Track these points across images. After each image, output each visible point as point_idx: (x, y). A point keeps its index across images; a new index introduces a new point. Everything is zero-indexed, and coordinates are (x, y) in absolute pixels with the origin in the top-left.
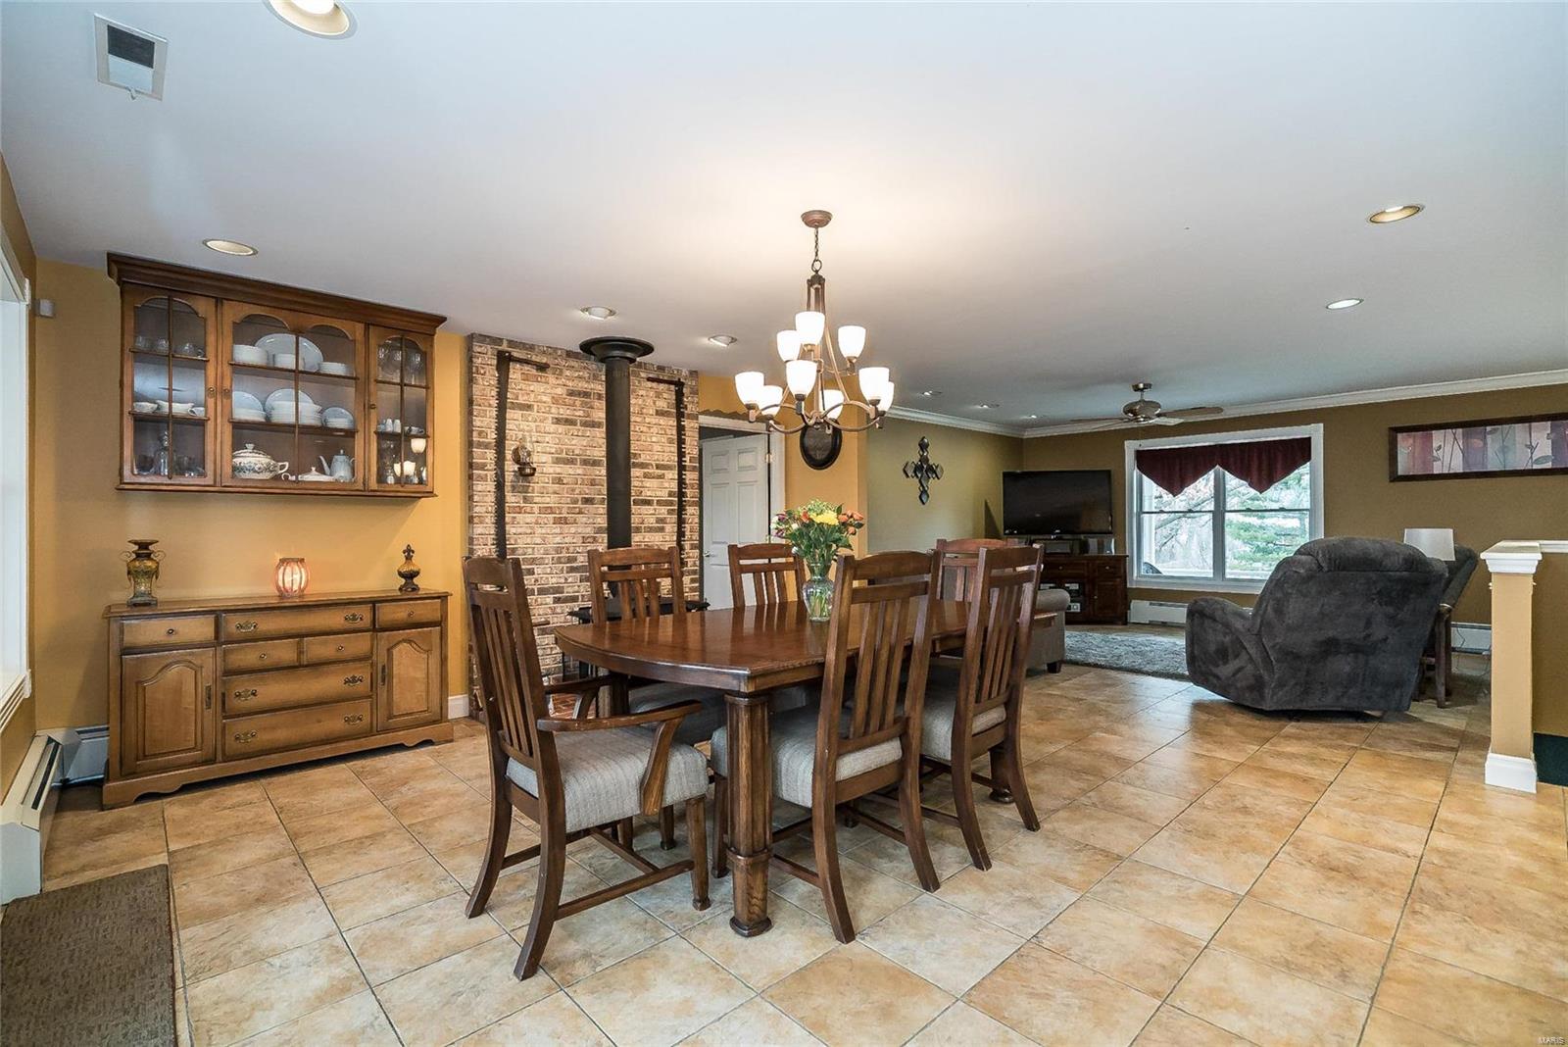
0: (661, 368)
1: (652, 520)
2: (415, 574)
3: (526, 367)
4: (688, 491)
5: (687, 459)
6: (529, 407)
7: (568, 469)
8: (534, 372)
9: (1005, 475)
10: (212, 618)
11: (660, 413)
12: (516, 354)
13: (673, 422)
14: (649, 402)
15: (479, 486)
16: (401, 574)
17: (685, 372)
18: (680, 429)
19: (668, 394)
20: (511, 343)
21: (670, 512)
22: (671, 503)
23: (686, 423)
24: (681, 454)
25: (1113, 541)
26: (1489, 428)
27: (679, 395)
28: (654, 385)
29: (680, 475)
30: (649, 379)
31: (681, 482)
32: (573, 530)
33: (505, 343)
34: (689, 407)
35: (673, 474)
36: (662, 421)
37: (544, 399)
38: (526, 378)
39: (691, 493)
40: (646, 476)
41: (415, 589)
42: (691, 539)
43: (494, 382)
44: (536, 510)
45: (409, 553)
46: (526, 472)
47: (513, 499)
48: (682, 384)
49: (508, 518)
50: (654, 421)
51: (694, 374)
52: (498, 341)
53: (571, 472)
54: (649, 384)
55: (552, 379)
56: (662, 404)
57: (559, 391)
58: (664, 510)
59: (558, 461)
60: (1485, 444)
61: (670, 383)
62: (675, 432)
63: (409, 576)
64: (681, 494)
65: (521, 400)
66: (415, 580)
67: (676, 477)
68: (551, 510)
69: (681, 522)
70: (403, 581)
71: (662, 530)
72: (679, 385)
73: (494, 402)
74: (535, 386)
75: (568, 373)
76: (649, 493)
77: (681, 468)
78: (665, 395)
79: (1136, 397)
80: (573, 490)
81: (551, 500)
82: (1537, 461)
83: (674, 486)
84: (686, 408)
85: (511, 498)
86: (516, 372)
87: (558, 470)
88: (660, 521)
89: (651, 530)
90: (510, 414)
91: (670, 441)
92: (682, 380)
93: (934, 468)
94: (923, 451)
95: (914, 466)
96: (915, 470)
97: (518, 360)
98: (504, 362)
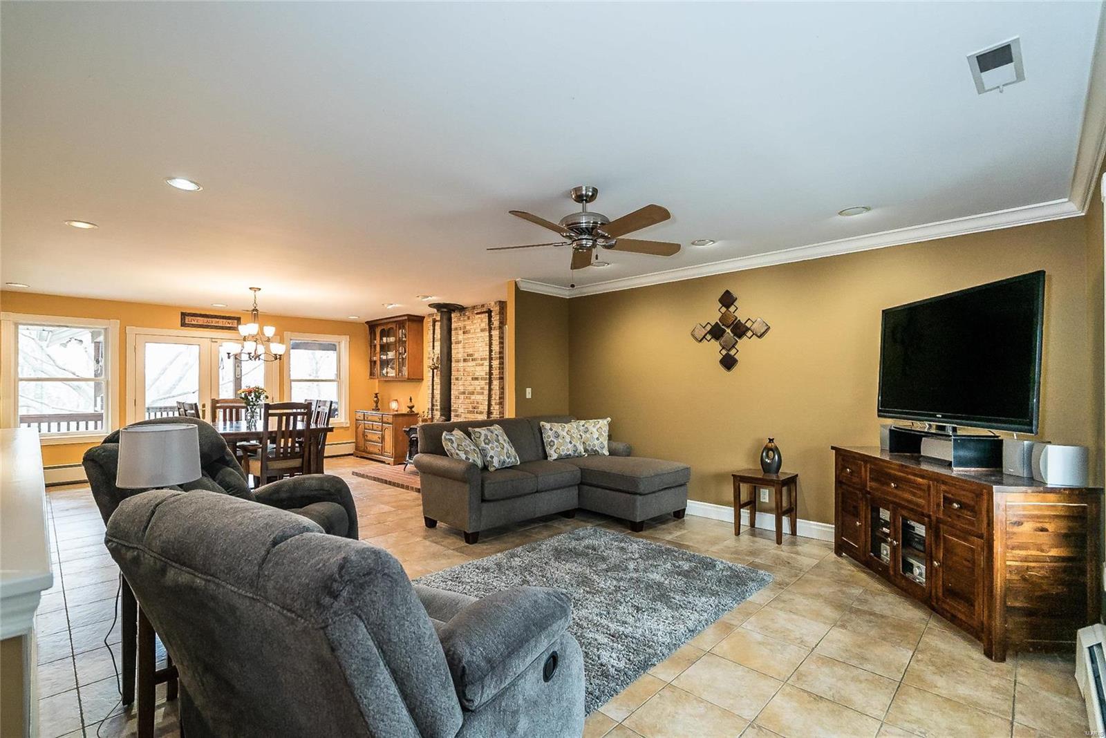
0: (483, 306)
1: (478, 388)
2: (413, 407)
5: (494, 353)
11: (482, 330)
13: (487, 334)
14: (478, 325)
15: (429, 375)
16: (409, 407)
17: (493, 303)
18: (490, 336)
19: (485, 318)
21: (485, 384)
22: (486, 379)
23: (493, 332)
24: (491, 351)
27: (490, 317)
28: (479, 316)
29: (490, 362)
30: (477, 314)
31: (491, 367)
34: (495, 323)
35: (487, 363)
36: (482, 334)
39: (496, 372)
40: (476, 365)
41: (413, 412)
42: (495, 399)
43: (432, 331)
45: (411, 399)
47: (437, 379)
48: (491, 311)
49: (435, 387)
50: (479, 335)
51: (497, 303)
56: (483, 325)
58: (483, 382)
61: (484, 312)
62: (488, 339)
63: (411, 408)
64: (490, 374)
65: (438, 336)
66: (413, 409)
69: (490, 390)
70: (409, 410)
71: (483, 393)
73: (432, 340)
76: (478, 374)
77: (491, 359)
78: (484, 320)
83: (488, 368)
84: (493, 324)
86: (437, 325)
88: (482, 388)
90: (436, 344)
91: (486, 344)
92: (492, 309)
93: (748, 325)
94: (728, 307)
95: (709, 328)
96: (709, 332)
97: (438, 321)
98: (434, 323)
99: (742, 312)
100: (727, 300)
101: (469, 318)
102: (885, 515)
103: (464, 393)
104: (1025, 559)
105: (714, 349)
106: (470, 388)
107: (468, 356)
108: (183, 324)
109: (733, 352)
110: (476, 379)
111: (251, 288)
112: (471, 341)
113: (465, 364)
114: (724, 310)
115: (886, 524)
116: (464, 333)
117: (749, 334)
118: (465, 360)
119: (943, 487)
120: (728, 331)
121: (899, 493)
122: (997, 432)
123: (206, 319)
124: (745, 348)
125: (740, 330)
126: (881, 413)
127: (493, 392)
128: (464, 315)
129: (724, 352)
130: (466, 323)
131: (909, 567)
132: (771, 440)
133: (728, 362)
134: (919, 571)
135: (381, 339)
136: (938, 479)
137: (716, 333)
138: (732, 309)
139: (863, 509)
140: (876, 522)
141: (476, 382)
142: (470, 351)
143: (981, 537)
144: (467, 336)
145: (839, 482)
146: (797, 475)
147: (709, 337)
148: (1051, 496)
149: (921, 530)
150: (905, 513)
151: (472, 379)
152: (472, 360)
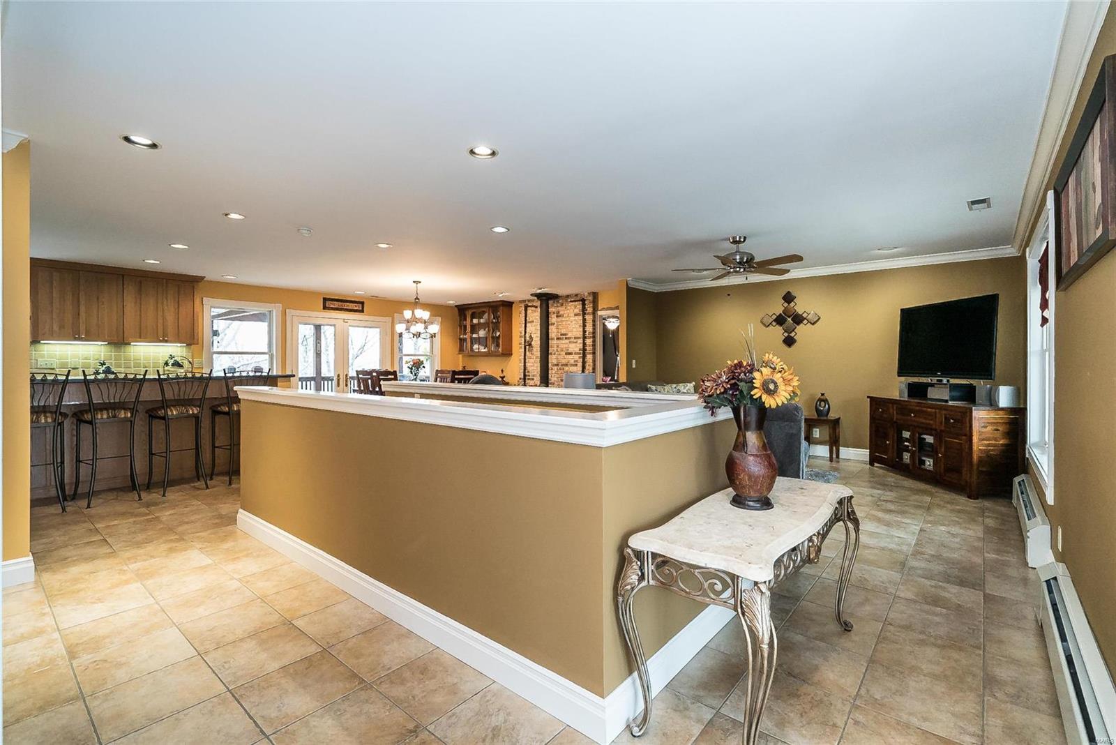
0: (577, 295)
1: (573, 361)
2: (504, 377)
3: (532, 308)
5: (587, 333)
6: (533, 321)
8: (534, 308)
11: (576, 315)
12: (529, 304)
13: (581, 318)
14: (571, 310)
16: (501, 377)
17: (586, 294)
18: (584, 320)
19: (579, 305)
21: (579, 358)
22: (580, 354)
23: (587, 317)
24: (584, 332)
27: (584, 305)
28: (573, 303)
29: (584, 341)
30: (571, 301)
31: (584, 344)
33: (527, 301)
34: (588, 309)
35: (581, 341)
36: (576, 318)
37: (537, 317)
38: (532, 311)
39: (589, 349)
43: (524, 316)
45: (502, 371)
46: (530, 345)
47: (529, 354)
48: (585, 300)
50: (573, 319)
51: (591, 294)
52: (525, 301)
54: (571, 303)
56: (577, 311)
58: (577, 357)
61: (578, 301)
62: (581, 322)
64: (584, 350)
65: (531, 319)
69: (584, 362)
71: (576, 365)
72: (583, 300)
73: (524, 323)
74: (534, 314)
77: (584, 338)
78: (578, 307)
83: (581, 345)
84: (587, 310)
85: (527, 353)
86: (529, 310)
88: (577, 361)
89: (572, 365)
90: (528, 325)
91: (580, 326)
92: (585, 298)
93: (805, 315)
94: (789, 303)
95: (774, 317)
96: (775, 320)
97: (530, 306)
98: (526, 307)
99: (800, 307)
100: (789, 298)
101: (562, 305)
102: (906, 434)
103: (557, 365)
104: (988, 445)
105: (778, 332)
106: (564, 361)
107: (561, 335)
108: (325, 308)
109: (792, 334)
110: (570, 354)
111: (414, 282)
112: (564, 323)
113: (558, 342)
114: (786, 305)
115: (907, 440)
116: (557, 317)
117: (805, 322)
118: (558, 339)
119: (944, 412)
120: (790, 319)
121: (917, 419)
122: (972, 381)
123: (340, 303)
124: (801, 331)
125: (798, 319)
126: (900, 374)
127: (587, 364)
128: (558, 302)
129: (786, 334)
130: (560, 308)
131: (923, 462)
132: (823, 395)
133: (789, 342)
134: (929, 463)
135: (472, 320)
136: (941, 408)
137: (780, 320)
138: (792, 304)
139: (891, 432)
140: (901, 439)
141: (571, 356)
142: (564, 331)
143: (965, 435)
144: (560, 319)
145: (872, 418)
146: (839, 418)
147: (774, 324)
148: (1000, 412)
149: (930, 439)
150: (920, 430)
151: (566, 354)
152: (566, 338)
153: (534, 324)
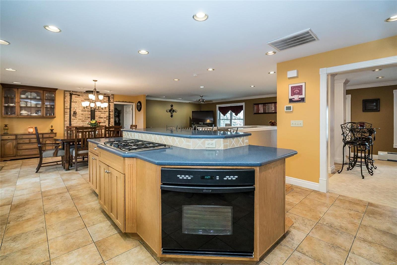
0: (105, 94)
2: (53, 130)
3: (76, 95)
4: (111, 116)
5: (111, 110)
6: (76, 102)
7: (85, 112)
8: (77, 96)
9: (192, 111)
10: (15, 136)
13: (108, 103)
15: (66, 116)
16: (51, 130)
17: (110, 95)
20: (73, 91)
21: (107, 120)
22: (107, 118)
23: (110, 104)
24: (109, 109)
25: (214, 125)
26: (266, 104)
27: (109, 99)
29: (109, 113)
31: (109, 114)
32: (85, 123)
33: (71, 92)
34: (111, 101)
37: (79, 100)
38: (76, 97)
40: (101, 113)
41: (53, 132)
42: (112, 124)
43: (69, 98)
44: (78, 119)
45: (52, 126)
46: (75, 113)
47: (73, 118)
49: (72, 121)
51: (113, 95)
52: (70, 91)
53: (85, 113)
55: (81, 97)
56: (105, 101)
57: (83, 99)
58: (105, 119)
59: (82, 111)
60: (266, 107)
61: (107, 97)
63: (52, 130)
64: (109, 116)
65: (75, 101)
66: (53, 131)
67: (108, 113)
68: (81, 119)
70: (51, 131)
71: (105, 123)
72: (109, 97)
73: (69, 102)
74: (77, 98)
75: (84, 96)
76: (102, 116)
77: (109, 112)
78: (106, 99)
79: (201, 98)
80: (86, 116)
81: (81, 118)
82: (272, 111)
83: (108, 115)
84: (110, 101)
85: (72, 117)
86: (73, 97)
87: (82, 113)
88: (105, 121)
90: (72, 103)
92: (110, 96)
93: (175, 110)
96: (169, 111)
97: (74, 94)
98: (71, 95)
105: (169, 114)
109: (172, 115)
114: (171, 107)
117: (175, 112)
120: (172, 111)
151: (99, 118)
152: (99, 111)
153: (77, 103)
